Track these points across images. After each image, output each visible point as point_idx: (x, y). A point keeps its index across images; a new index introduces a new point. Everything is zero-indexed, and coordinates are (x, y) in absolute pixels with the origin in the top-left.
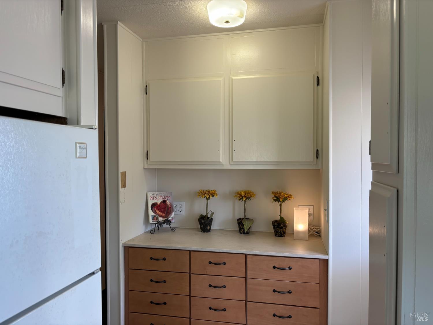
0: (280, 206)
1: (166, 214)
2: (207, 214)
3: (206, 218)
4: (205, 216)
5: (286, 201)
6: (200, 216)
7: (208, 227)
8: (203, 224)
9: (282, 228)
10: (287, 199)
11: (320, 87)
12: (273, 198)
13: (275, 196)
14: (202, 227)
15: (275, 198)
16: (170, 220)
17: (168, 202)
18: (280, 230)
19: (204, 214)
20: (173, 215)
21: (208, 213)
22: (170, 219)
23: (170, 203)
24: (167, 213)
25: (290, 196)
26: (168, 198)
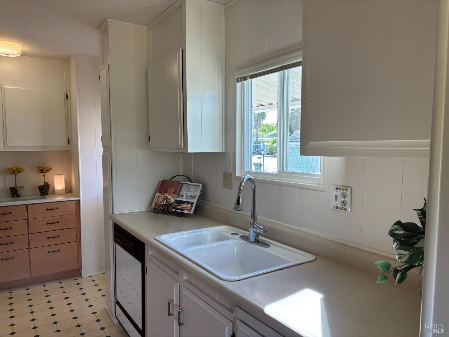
0: (44, 176)
5: (48, 172)
9: (46, 190)
10: (48, 171)
11: (68, 100)
12: (38, 170)
13: (40, 169)
15: (39, 171)
18: (45, 191)
25: (50, 169)
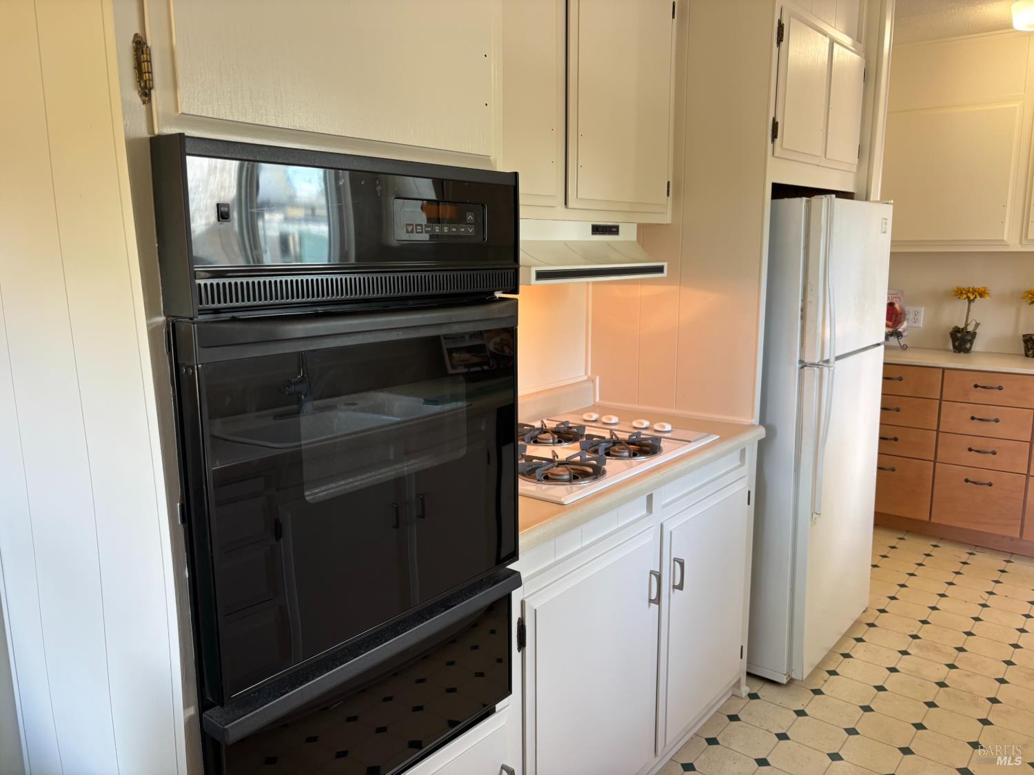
1: (894, 323)
2: (967, 325)
3: (964, 331)
4: (963, 329)
6: (954, 328)
7: (968, 346)
8: (958, 340)
14: (957, 344)
16: (900, 332)
17: (897, 306)
19: (962, 326)
20: (905, 324)
21: (969, 322)
22: (900, 330)
23: (901, 306)
24: (895, 321)
26: (897, 300)
